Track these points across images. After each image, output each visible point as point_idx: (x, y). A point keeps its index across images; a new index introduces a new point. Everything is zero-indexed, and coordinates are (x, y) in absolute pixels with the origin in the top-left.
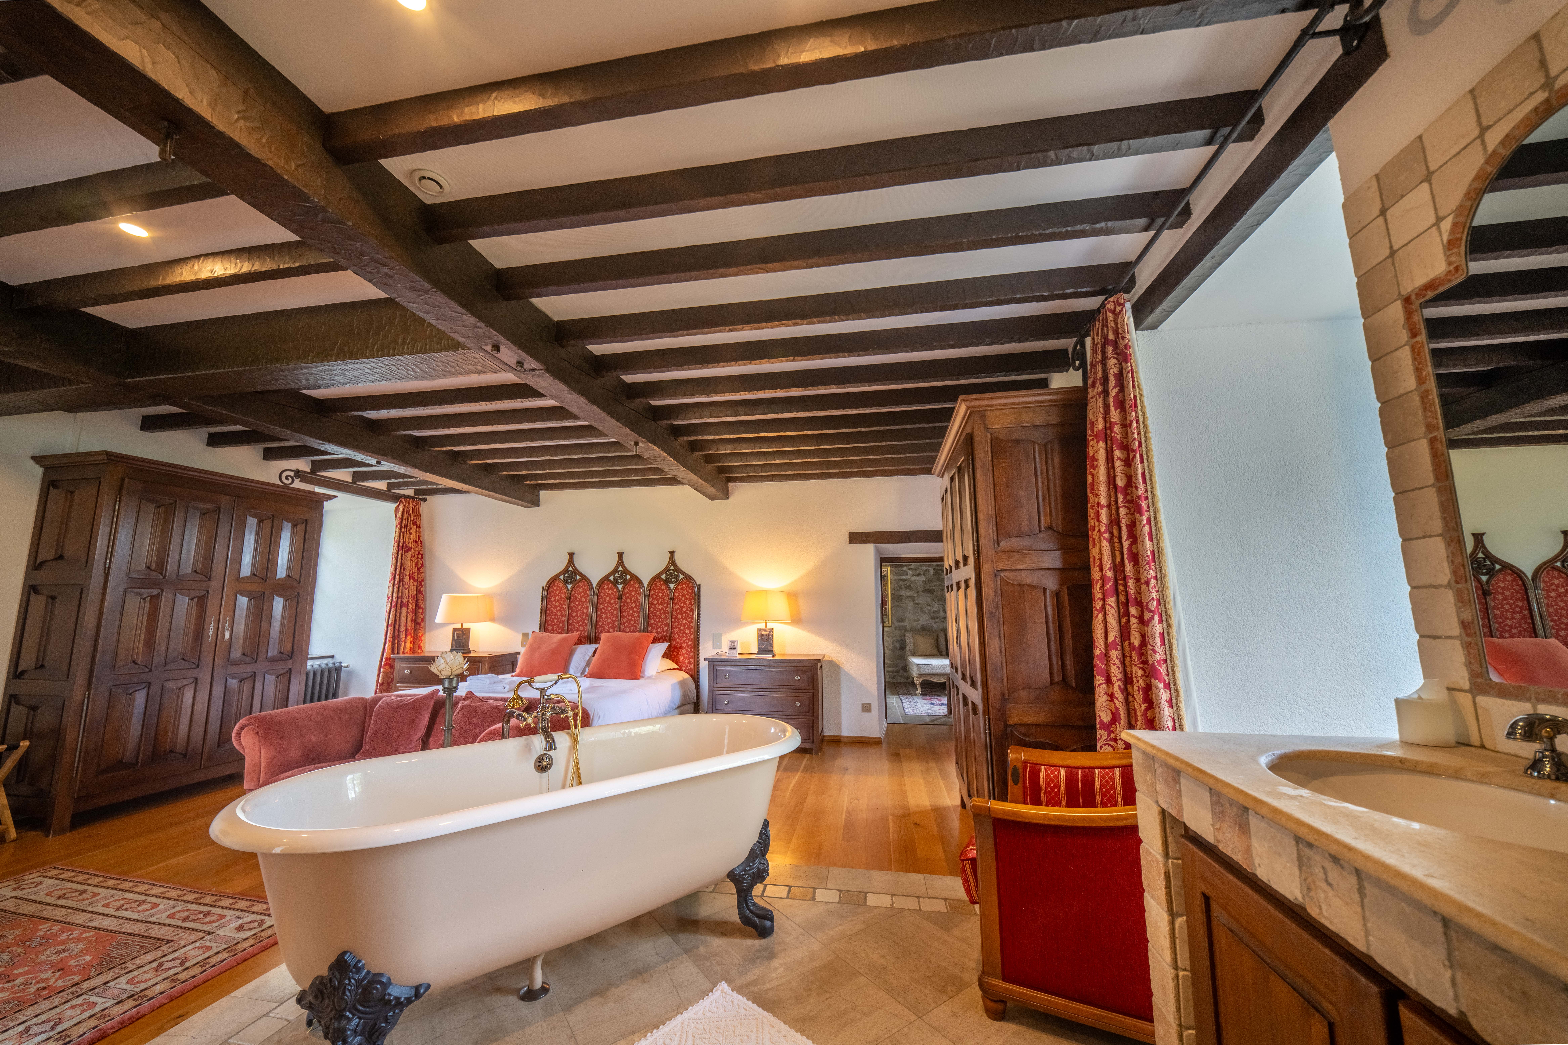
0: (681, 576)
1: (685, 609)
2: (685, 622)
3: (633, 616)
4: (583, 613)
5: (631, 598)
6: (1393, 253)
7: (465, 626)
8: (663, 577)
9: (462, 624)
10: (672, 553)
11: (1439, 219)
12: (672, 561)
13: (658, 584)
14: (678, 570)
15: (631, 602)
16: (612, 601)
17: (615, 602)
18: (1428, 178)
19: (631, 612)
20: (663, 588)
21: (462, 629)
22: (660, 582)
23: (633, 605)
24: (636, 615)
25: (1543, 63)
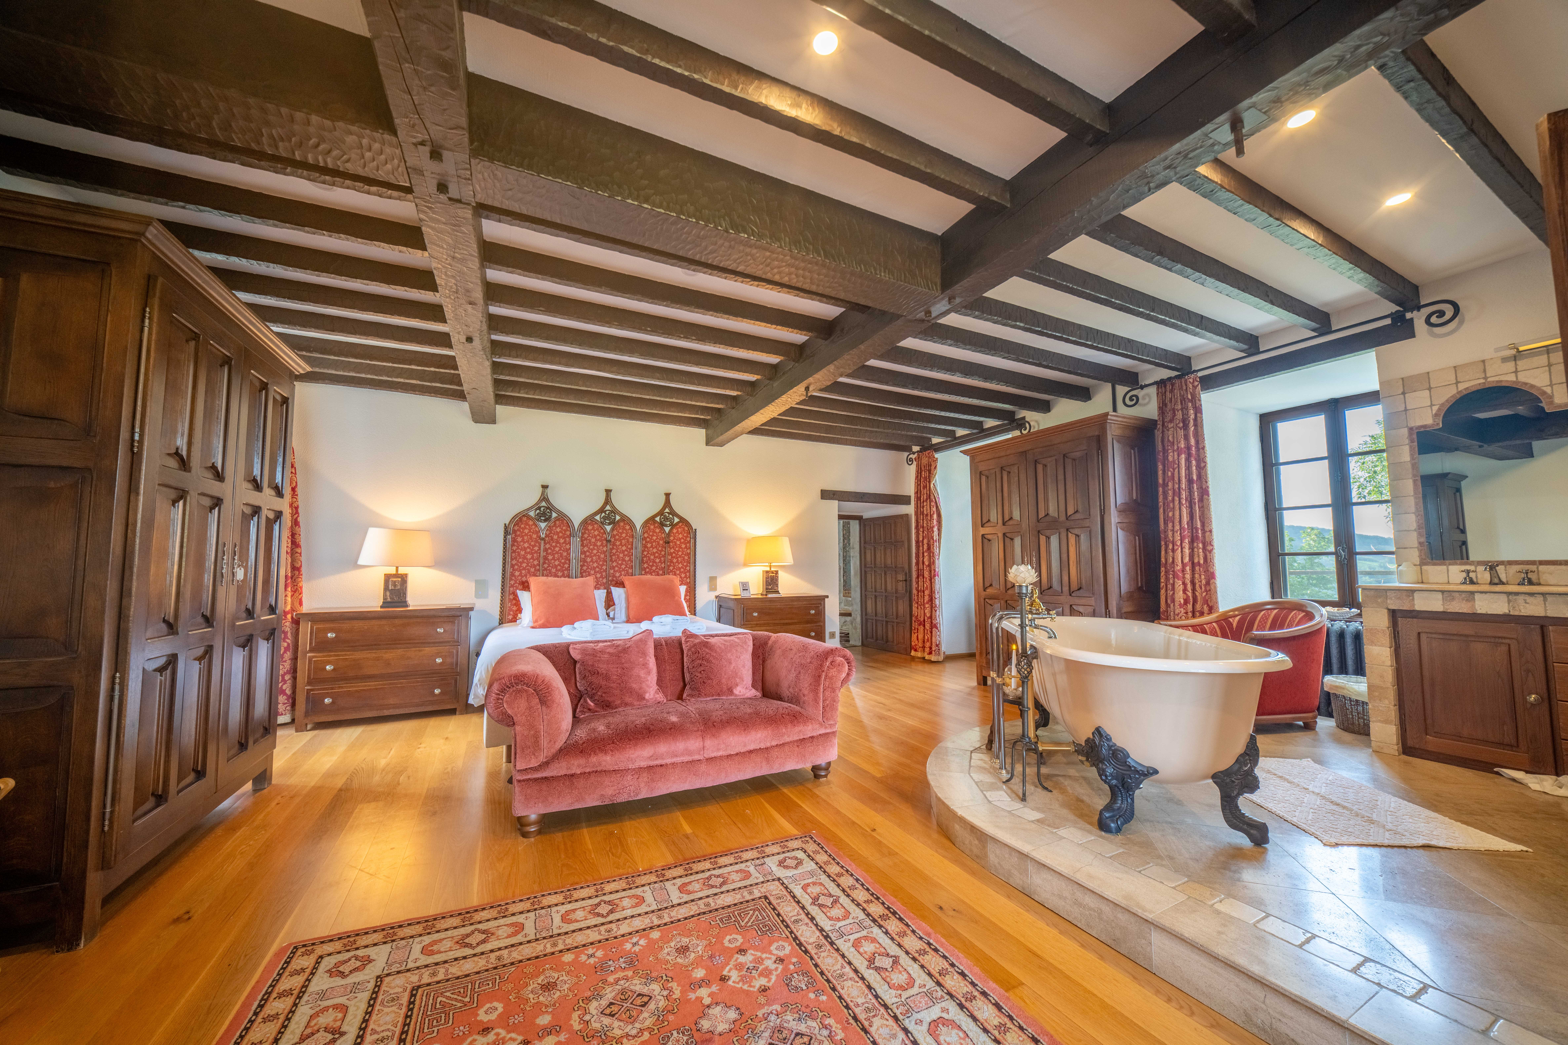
0: (676, 520)
1: (680, 553)
2: (680, 565)
3: (624, 560)
4: (561, 556)
5: (620, 541)
6: (1406, 410)
7: (402, 570)
8: (658, 519)
9: (397, 568)
10: (668, 495)
11: (1432, 405)
12: (667, 503)
13: (652, 527)
14: (673, 513)
15: (621, 544)
16: (599, 543)
17: (602, 545)
18: (1430, 389)
19: (621, 555)
20: (657, 530)
21: (397, 575)
22: (654, 525)
23: (624, 548)
24: (627, 559)
25: (1485, 371)
